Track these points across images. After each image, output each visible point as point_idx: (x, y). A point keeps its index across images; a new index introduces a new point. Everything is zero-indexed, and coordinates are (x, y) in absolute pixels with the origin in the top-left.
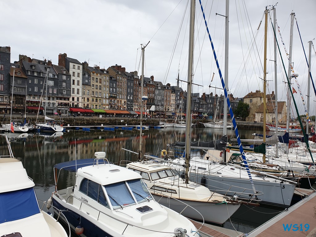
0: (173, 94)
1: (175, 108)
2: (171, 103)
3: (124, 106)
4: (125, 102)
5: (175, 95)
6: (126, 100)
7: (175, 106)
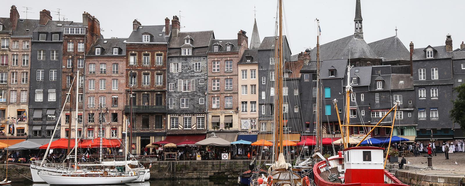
0: (249, 68)
1: (260, 116)
2: (240, 101)
3: (16, 126)
4: (19, 113)
5: (256, 68)
6: (26, 107)
7: (257, 109)
